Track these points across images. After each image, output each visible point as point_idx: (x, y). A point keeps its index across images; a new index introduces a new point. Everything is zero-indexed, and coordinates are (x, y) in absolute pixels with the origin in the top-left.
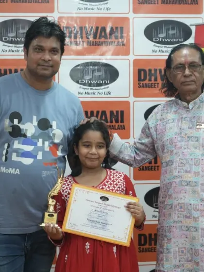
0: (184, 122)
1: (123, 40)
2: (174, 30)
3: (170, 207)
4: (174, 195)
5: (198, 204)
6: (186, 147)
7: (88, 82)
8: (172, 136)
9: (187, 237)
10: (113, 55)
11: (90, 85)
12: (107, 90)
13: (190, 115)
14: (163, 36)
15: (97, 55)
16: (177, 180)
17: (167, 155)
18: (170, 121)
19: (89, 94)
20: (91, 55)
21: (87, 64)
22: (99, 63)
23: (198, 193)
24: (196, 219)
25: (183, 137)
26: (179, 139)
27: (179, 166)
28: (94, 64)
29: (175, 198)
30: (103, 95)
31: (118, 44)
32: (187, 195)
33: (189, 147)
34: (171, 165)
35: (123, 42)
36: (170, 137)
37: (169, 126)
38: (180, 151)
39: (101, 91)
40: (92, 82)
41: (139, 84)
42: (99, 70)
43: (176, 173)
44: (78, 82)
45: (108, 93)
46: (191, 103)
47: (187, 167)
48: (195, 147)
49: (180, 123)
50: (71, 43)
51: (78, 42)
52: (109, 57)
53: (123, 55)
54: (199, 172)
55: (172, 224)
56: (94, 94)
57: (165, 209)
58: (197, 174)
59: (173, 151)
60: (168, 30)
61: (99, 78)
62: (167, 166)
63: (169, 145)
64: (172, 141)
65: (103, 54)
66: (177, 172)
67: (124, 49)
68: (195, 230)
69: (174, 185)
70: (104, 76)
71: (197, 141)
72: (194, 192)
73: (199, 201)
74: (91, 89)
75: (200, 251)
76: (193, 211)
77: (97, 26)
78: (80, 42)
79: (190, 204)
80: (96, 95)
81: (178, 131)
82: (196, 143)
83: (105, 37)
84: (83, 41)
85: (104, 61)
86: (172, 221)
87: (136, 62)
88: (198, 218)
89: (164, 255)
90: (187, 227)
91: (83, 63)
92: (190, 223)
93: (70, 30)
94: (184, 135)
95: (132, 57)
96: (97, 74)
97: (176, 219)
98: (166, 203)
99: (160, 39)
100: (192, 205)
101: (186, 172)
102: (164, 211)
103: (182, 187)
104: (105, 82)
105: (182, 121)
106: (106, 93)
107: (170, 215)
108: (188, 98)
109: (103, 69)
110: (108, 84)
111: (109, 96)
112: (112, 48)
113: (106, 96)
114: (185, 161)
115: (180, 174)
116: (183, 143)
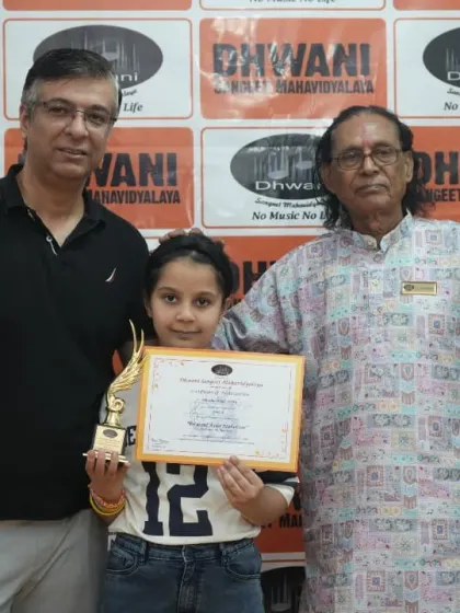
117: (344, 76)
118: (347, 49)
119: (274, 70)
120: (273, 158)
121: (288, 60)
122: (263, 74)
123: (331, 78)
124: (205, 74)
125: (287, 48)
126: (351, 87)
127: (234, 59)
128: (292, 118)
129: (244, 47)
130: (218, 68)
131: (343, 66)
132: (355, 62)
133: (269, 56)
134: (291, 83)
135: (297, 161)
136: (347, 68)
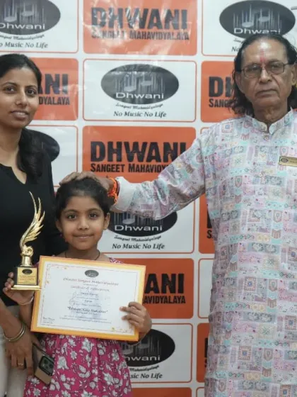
0: (259, 153)
1: (186, 31)
2: (267, 16)
3: (232, 282)
4: (240, 265)
5: (276, 280)
6: (262, 192)
7: (130, 96)
8: (240, 174)
9: (254, 331)
10: (170, 53)
11: (133, 101)
12: (159, 110)
13: (270, 143)
14: (249, 26)
15: (145, 54)
16: (244, 242)
17: (229, 202)
18: (236, 150)
19: (132, 115)
20: (135, 54)
21: (128, 68)
22: (148, 66)
23: (277, 264)
24: (271, 303)
25: (258, 177)
26: (252, 178)
27: (250, 221)
28: (141, 68)
29: (241, 269)
30: (153, 118)
31: (179, 38)
32: (259, 266)
33: (267, 193)
34: (236, 217)
35: (186, 34)
36: (236, 174)
37: (235, 157)
38: (253, 198)
39: (150, 111)
40: (137, 97)
41: (210, 100)
42: (147, 78)
43: (244, 231)
44: (114, 96)
45: (162, 115)
46: (273, 124)
47: (262, 223)
48: (276, 194)
49: (254, 154)
50: (104, 34)
51: (116, 33)
52: (163, 57)
53: (185, 54)
54: (279, 231)
55: (234, 309)
56: (139, 115)
57: (224, 285)
58: (277, 234)
59: (240, 196)
60: (258, 16)
61: (148, 90)
62: (229, 219)
63: (235, 187)
64: (239, 181)
65: (154, 53)
66: (246, 228)
67: (187, 45)
68: (269, 318)
69: (239, 248)
70: (155, 87)
71: (278, 184)
72: (272, 261)
73: (278, 275)
74: (134, 107)
75: (274, 352)
76: (269, 291)
77: (146, 8)
78: (118, 32)
79: (265, 280)
80: (143, 117)
81: (250, 166)
82: (278, 187)
83: (158, 25)
84: (123, 32)
85: (156, 64)
86: (234, 304)
87: (206, 65)
88: (275, 300)
89: (219, 355)
90: (256, 314)
91: (123, 67)
92: (262, 308)
93: (103, 13)
94: (260, 174)
95: (199, 59)
96: (144, 84)
97: (241, 300)
98: (226, 276)
99: (245, 30)
100: (268, 281)
101: (262, 230)
102: (222, 288)
103: (253, 252)
104: (157, 97)
105: (256, 152)
106: (158, 114)
107: (231, 295)
108: (268, 116)
109: (153, 75)
110: (161, 100)
111: (163, 118)
112: (169, 43)
113: (158, 119)
114: (259, 212)
115: (250, 232)
116: (258, 186)
117: (171, 30)
118: (173, 12)
119: (129, 25)
120: (127, 78)
121: (138, 18)
122: (122, 27)
123: (164, 31)
124: (86, 26)
125: (137, 11)
126: (175, 36)
127: (104, 17)
128: (139, 54)
129: (110, 10)
130: (94, 22)
131: (171, 23)
132: (178, 20)
133: (126, 15)
134: (139, 33)
135: (142, 81)
136: (173, 25)
